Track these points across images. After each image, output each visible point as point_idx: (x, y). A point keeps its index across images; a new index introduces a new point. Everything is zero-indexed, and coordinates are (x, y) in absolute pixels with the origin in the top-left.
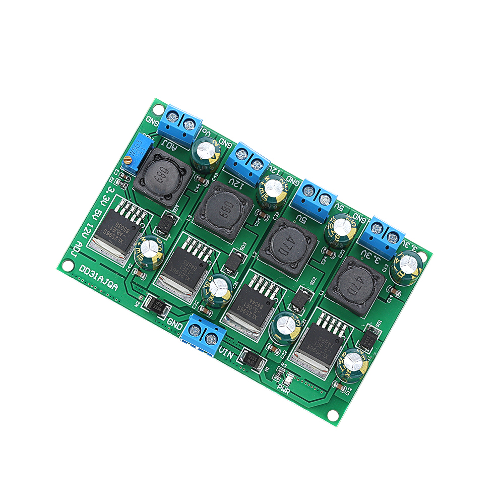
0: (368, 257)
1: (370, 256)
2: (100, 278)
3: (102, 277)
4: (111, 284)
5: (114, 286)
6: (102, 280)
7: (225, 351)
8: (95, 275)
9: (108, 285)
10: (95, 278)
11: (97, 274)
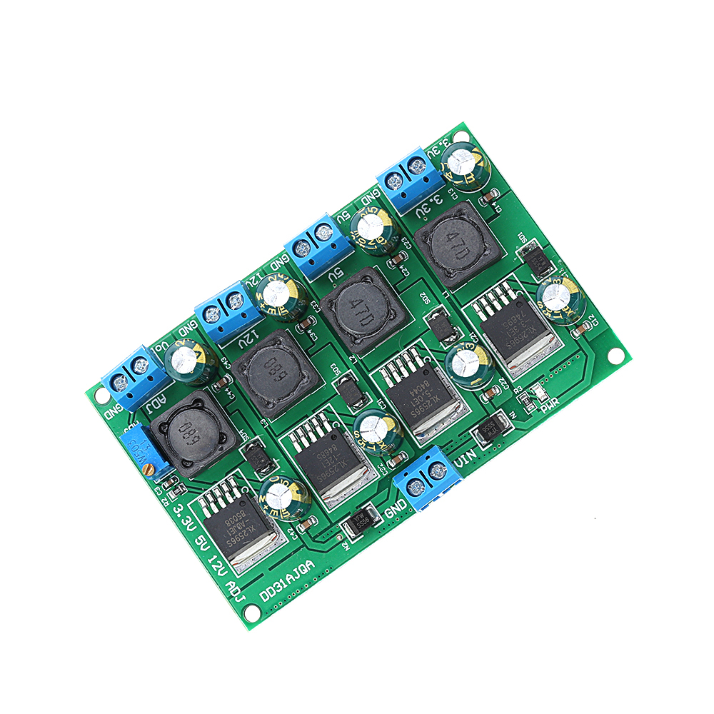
0: (427, 210)
1: (427, 207)
2: (288, 580)
3: (288, 575)
4: (302, 568)
5: (308, 566)
6: (291, 577)
7: (462, 459)
8: (281, 584)
9: (302, 573)
10: (285, 586)
11: (281, 581)
